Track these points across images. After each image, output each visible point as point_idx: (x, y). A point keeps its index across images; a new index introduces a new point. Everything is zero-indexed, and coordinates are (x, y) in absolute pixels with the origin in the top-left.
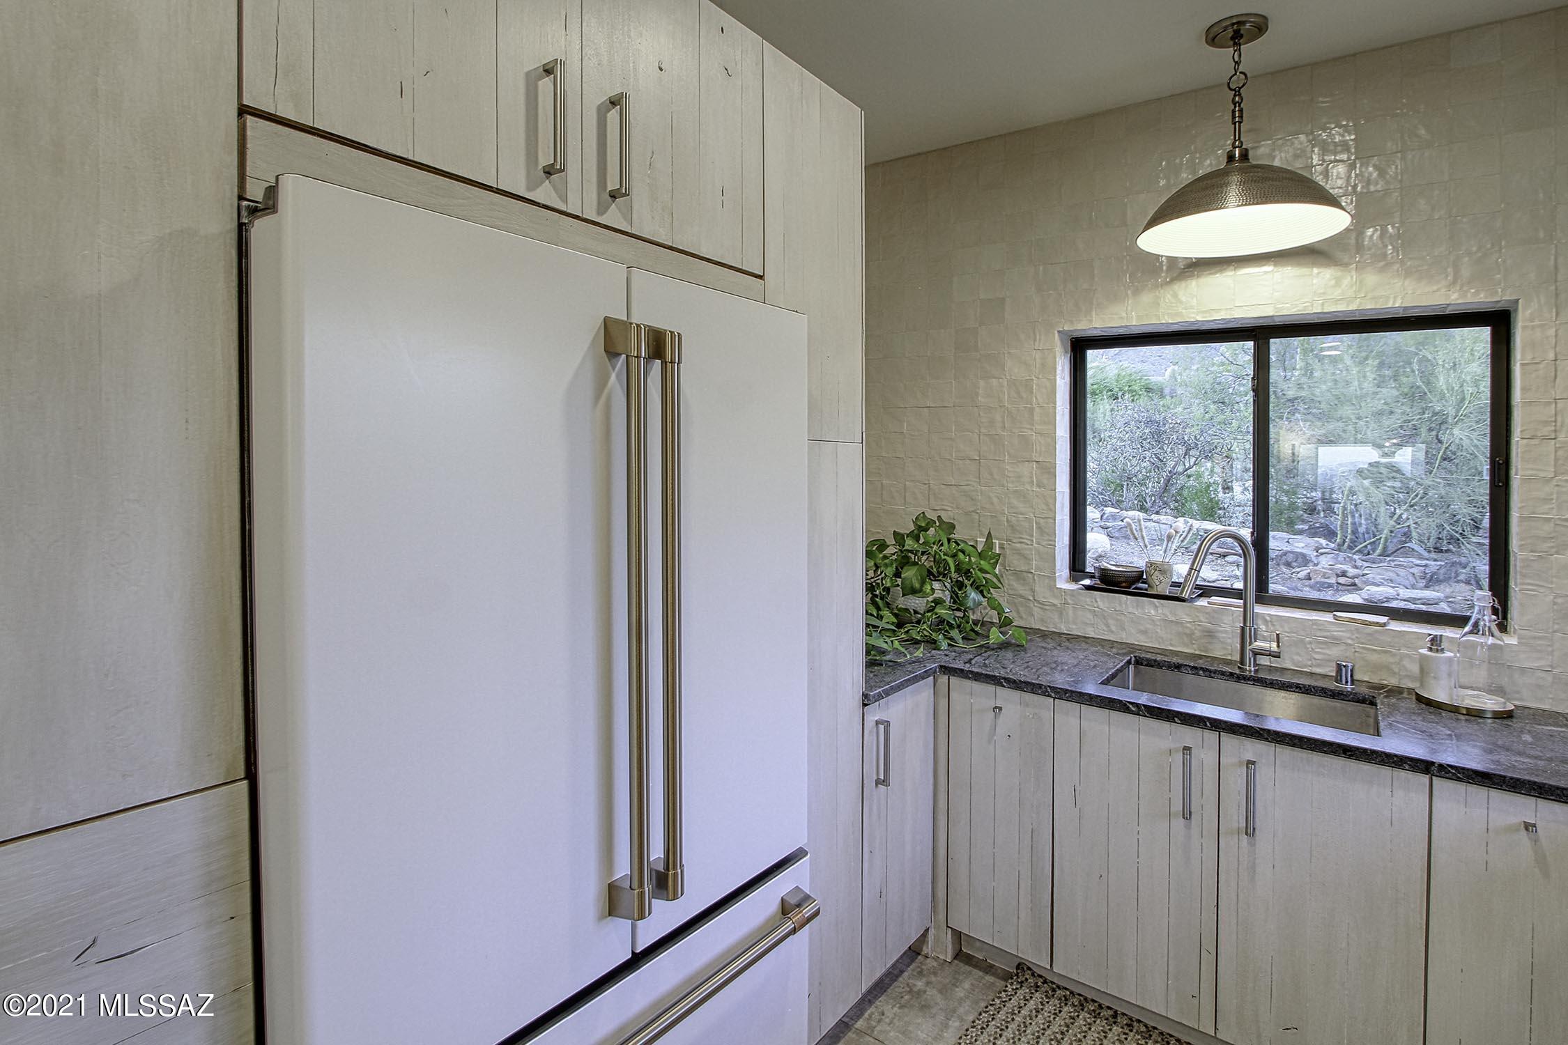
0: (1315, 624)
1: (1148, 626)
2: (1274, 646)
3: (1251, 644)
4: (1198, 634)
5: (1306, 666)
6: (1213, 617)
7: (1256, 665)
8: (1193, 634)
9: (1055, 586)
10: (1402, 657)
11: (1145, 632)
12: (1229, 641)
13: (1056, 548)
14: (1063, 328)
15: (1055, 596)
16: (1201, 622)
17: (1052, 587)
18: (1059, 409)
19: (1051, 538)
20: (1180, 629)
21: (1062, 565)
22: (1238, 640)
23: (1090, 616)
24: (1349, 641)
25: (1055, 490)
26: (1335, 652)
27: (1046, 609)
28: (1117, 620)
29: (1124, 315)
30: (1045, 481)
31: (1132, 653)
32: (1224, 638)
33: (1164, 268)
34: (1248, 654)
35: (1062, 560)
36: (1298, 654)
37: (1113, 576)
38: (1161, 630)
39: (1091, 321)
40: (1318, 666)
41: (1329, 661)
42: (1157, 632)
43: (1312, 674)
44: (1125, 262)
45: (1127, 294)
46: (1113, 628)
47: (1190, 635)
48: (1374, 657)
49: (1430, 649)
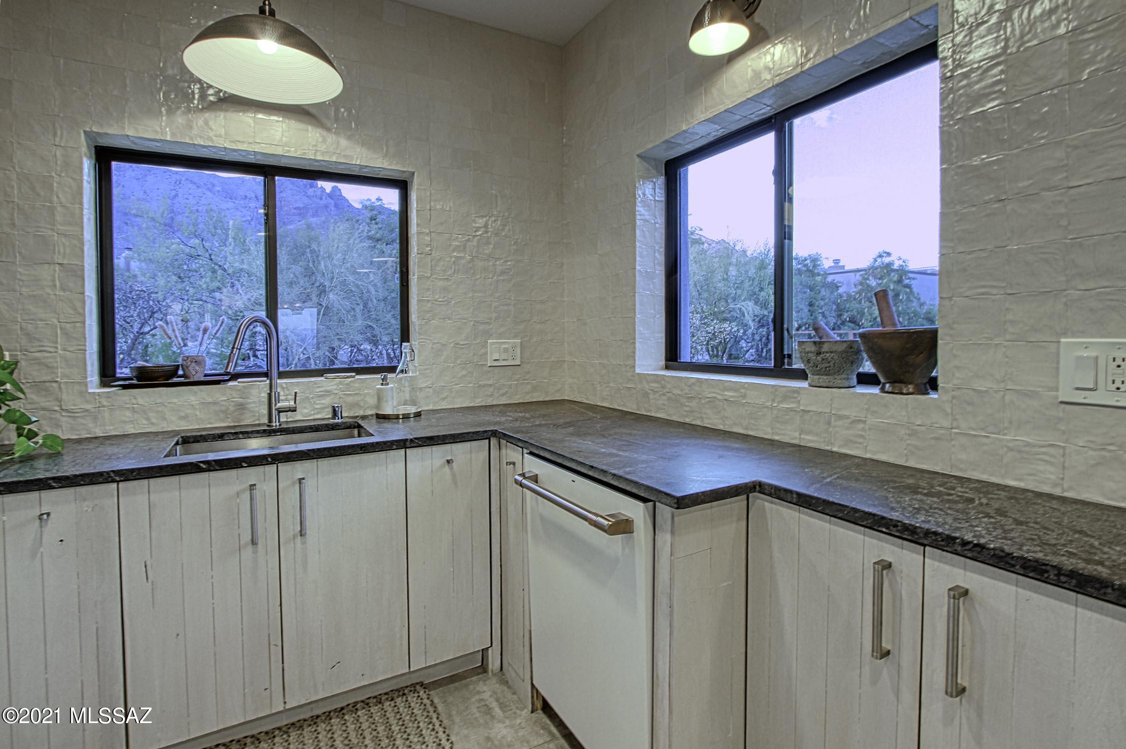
0: (315, 384)
1: (189, 411)
2: (292, 403)
3: (276, 405)
4: (232, 408)
5: (311, 415)
6: (244, 393)
7: (279, 422)
8: (228, 409)
9: (87, 391)
10: (365, 395)
11: (185, 418)
12: (257, 409)
13: (87, 352)
14: (91, 128)
15: (88, 402)
16: (234, 398)
17: (83, 394)
18: (85, 212)
19: (80, 343)
20: (217, 408)
21: (92, 371)
22: (266, 407)
23: (128, 413)
24: (336, 392)
25: (84, 293)
26: (327, 401)
27: (77, 417)
28: (158, 412)
29: (158, 129)
30: (71, 285)
31: (178, 435)
32: (253, 407)
33: (197, 96)
34: (274, 412)
35: (92, 365)
36: (305, 408)
37: (152, 371)
38: (200, 412)
39: (123, 128)
40: (318, 413)
41: (324, 408)
42: (196, 415)
43: (315, 420)
44: (159, 81)
45: (161, 112)
46: (154, 420)
47: (225, 412)
48: (350, 399)
49: (382, 384)
